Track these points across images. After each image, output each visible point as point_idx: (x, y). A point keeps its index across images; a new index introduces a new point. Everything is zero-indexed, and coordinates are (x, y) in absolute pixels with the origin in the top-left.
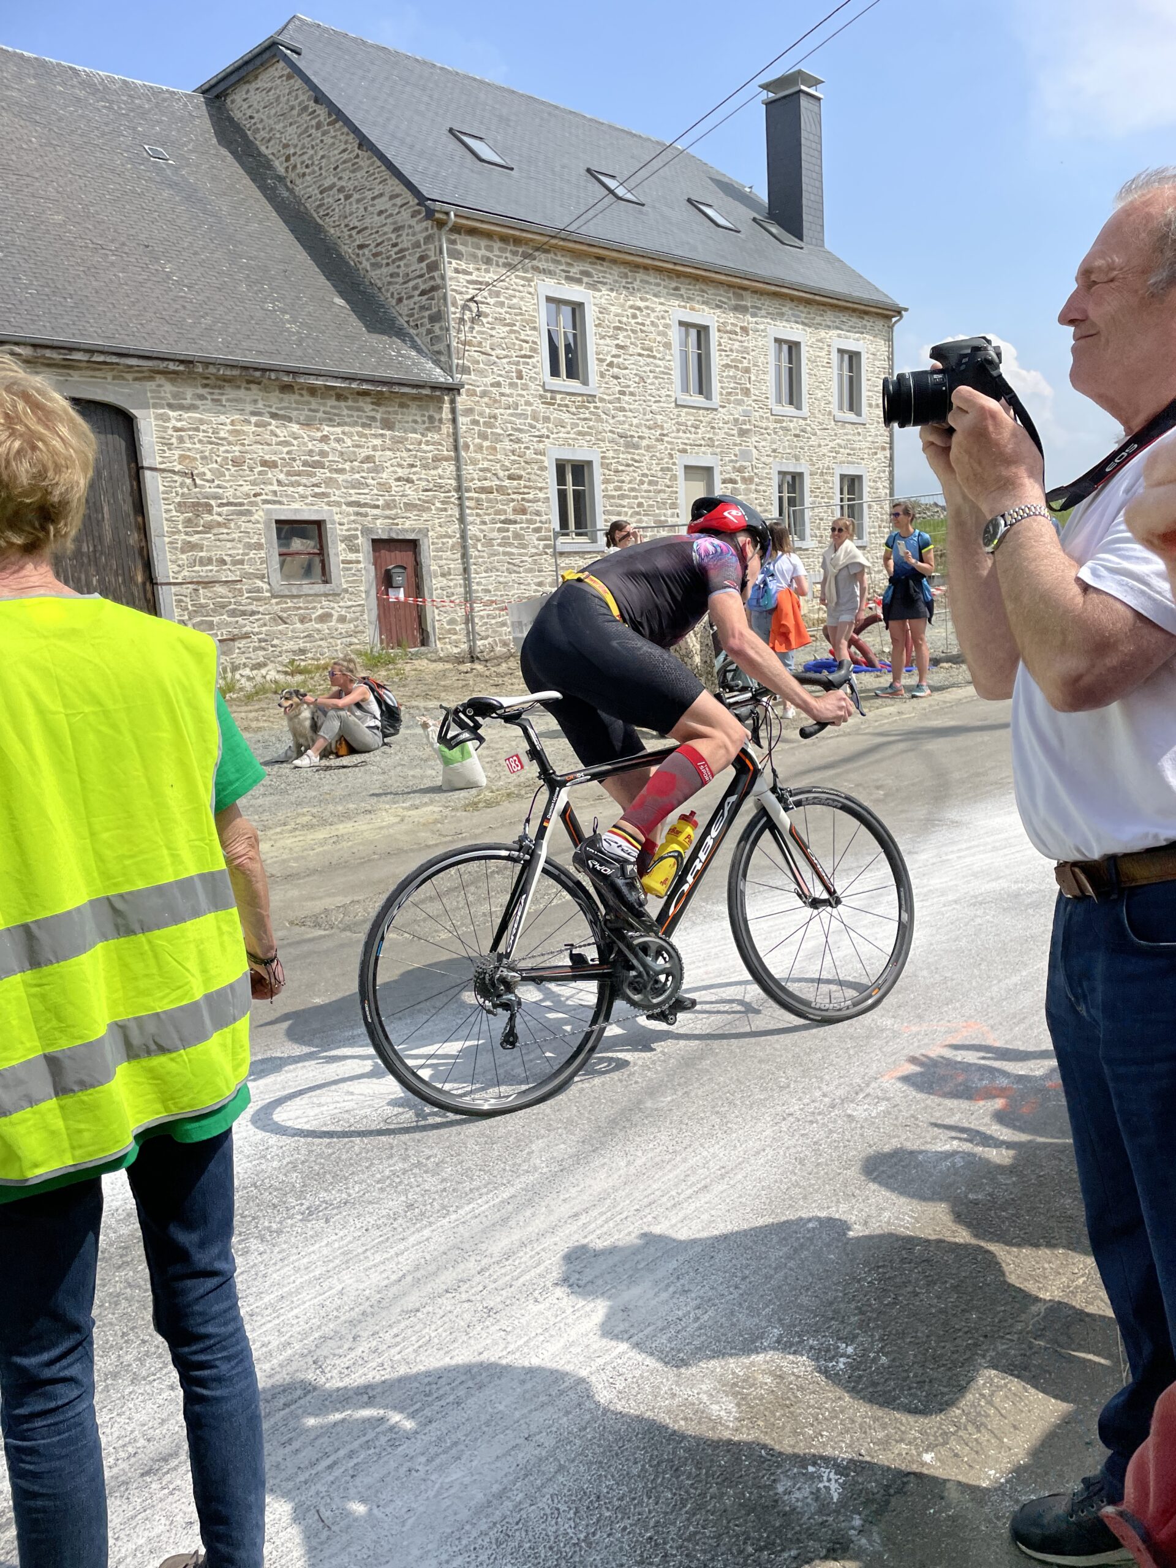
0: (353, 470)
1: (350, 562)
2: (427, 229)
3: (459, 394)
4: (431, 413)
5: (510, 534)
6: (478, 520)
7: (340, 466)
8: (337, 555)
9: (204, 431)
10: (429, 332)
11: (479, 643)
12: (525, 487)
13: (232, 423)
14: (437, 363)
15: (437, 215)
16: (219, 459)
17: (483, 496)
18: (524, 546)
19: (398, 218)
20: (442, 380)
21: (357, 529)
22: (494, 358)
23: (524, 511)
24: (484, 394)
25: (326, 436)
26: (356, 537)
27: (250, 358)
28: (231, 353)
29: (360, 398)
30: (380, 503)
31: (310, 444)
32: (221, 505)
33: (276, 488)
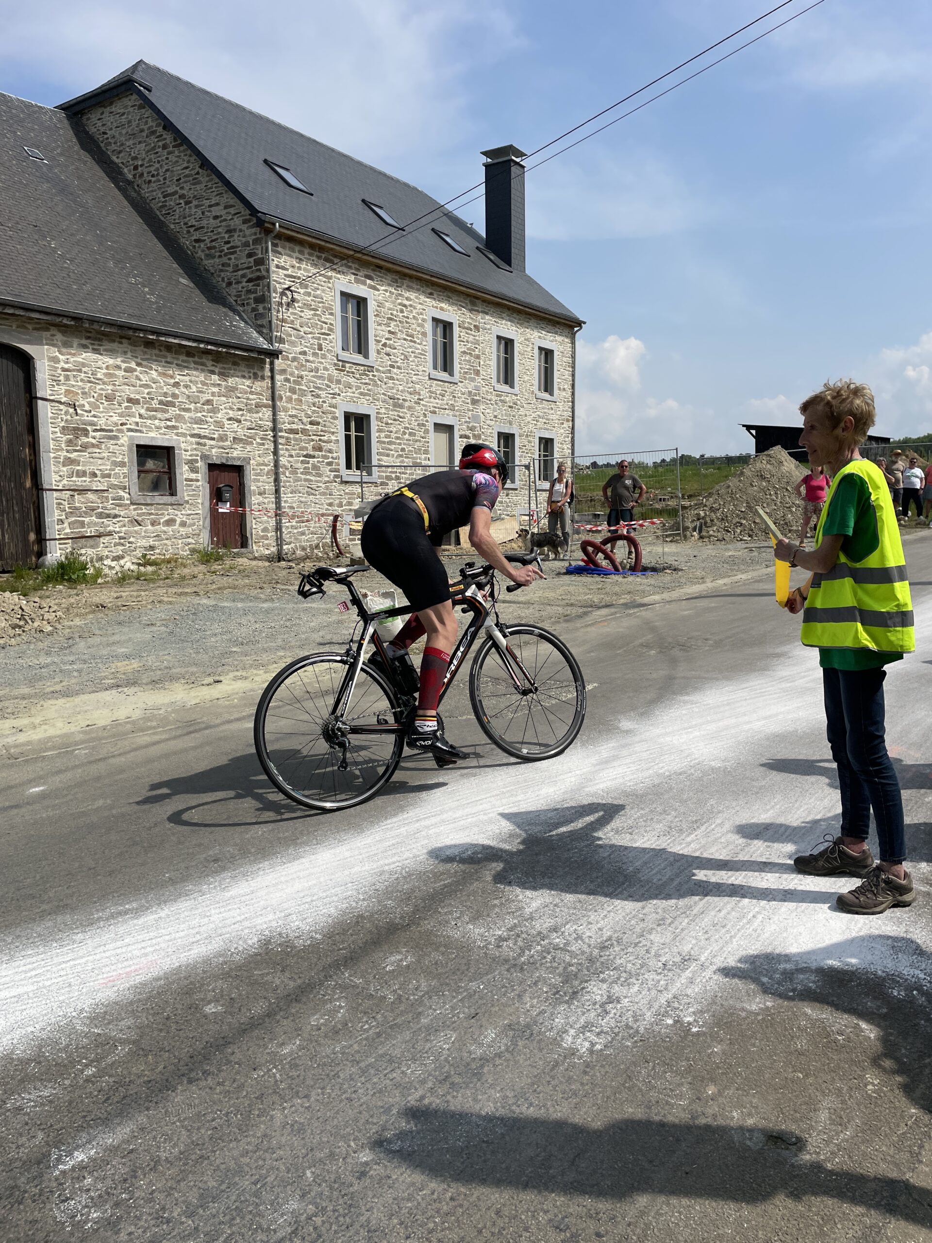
0: (196, 410)
1: (191, 480)
2: (255, 234)
3: (278, 358)
4: (255, 371)
5: (310, 466)
6: (287, 454)
7: (187, 406)
8: (182, 474)
9: (85, 373)
10: (254, 310)
11: (285, 547)
12: (322, 431)
13: (107, 368)
14: (260, 333)
15: (266, 225)
16: (95, 395)
17: (292, 436)
18: (320, 475)
19: (232, 223)
20: (265, 346)
21: (197, 455)
22: (302, 333)
23: (320, 449)
24: (294, 359)
25: (178, 383)
26: (197, 461)
27: (124, 319)
28: (109, 314)
29: (204, 356)
30: (215, 436)
31: (165, 388)
32: (95, 430)
33: (138, 420)
